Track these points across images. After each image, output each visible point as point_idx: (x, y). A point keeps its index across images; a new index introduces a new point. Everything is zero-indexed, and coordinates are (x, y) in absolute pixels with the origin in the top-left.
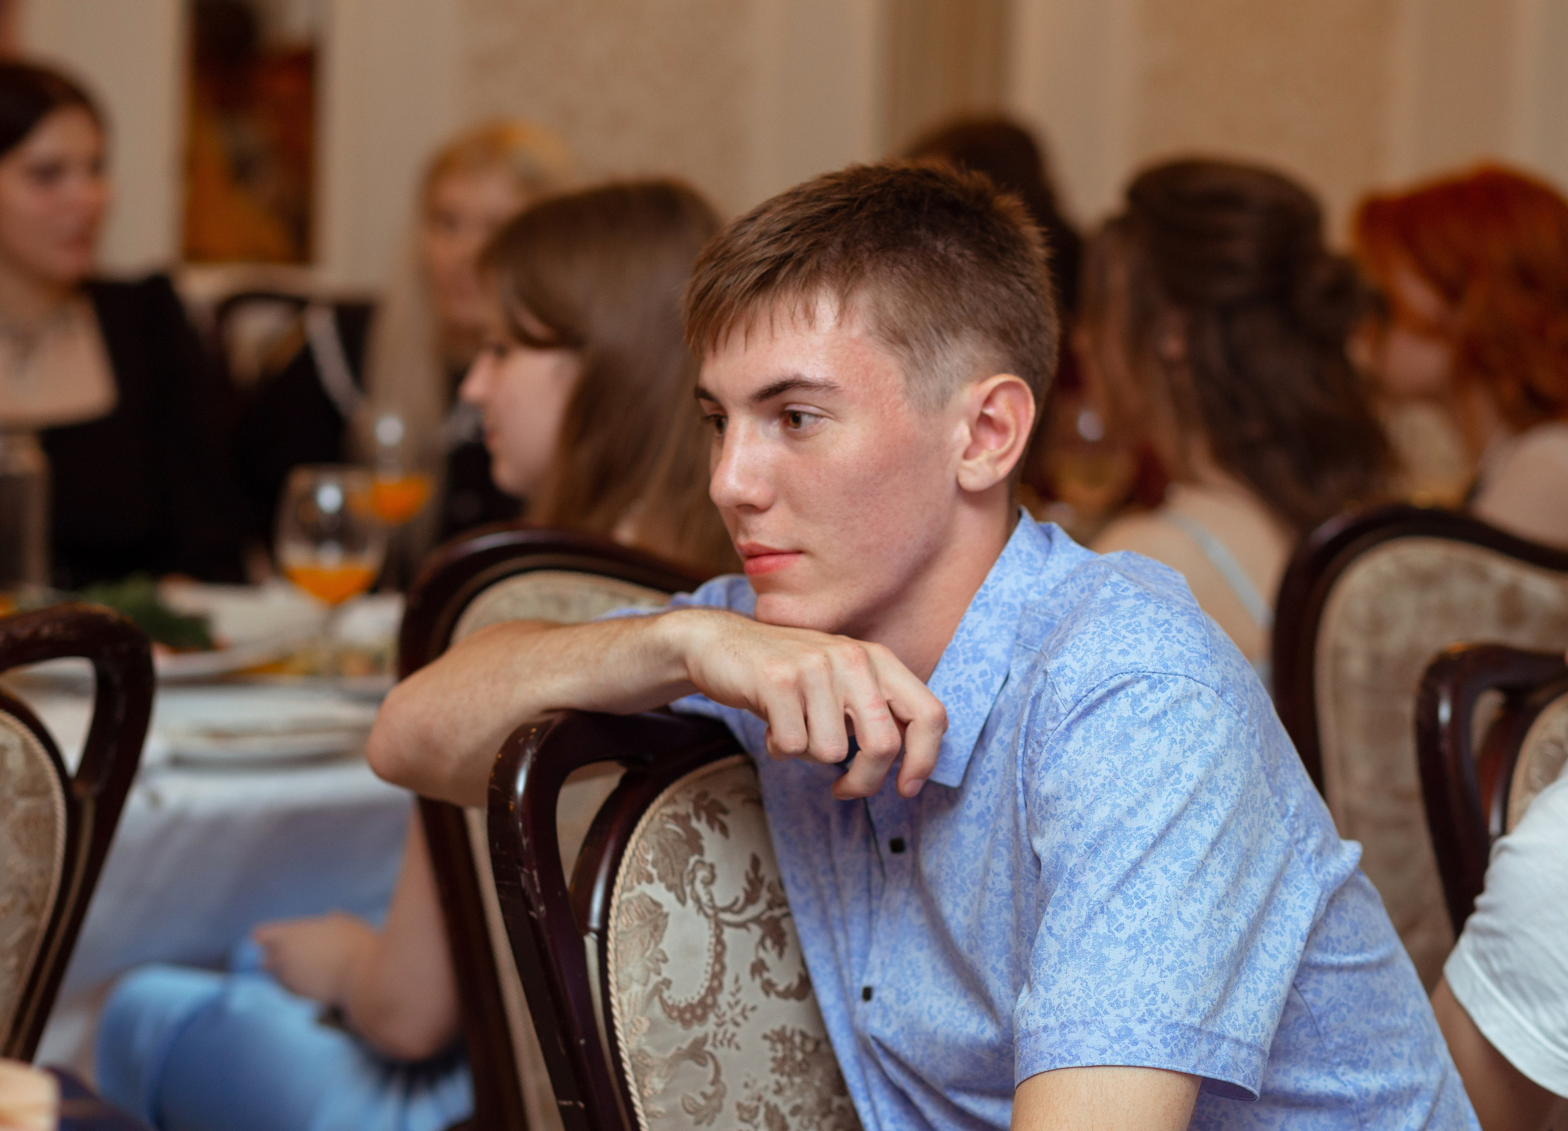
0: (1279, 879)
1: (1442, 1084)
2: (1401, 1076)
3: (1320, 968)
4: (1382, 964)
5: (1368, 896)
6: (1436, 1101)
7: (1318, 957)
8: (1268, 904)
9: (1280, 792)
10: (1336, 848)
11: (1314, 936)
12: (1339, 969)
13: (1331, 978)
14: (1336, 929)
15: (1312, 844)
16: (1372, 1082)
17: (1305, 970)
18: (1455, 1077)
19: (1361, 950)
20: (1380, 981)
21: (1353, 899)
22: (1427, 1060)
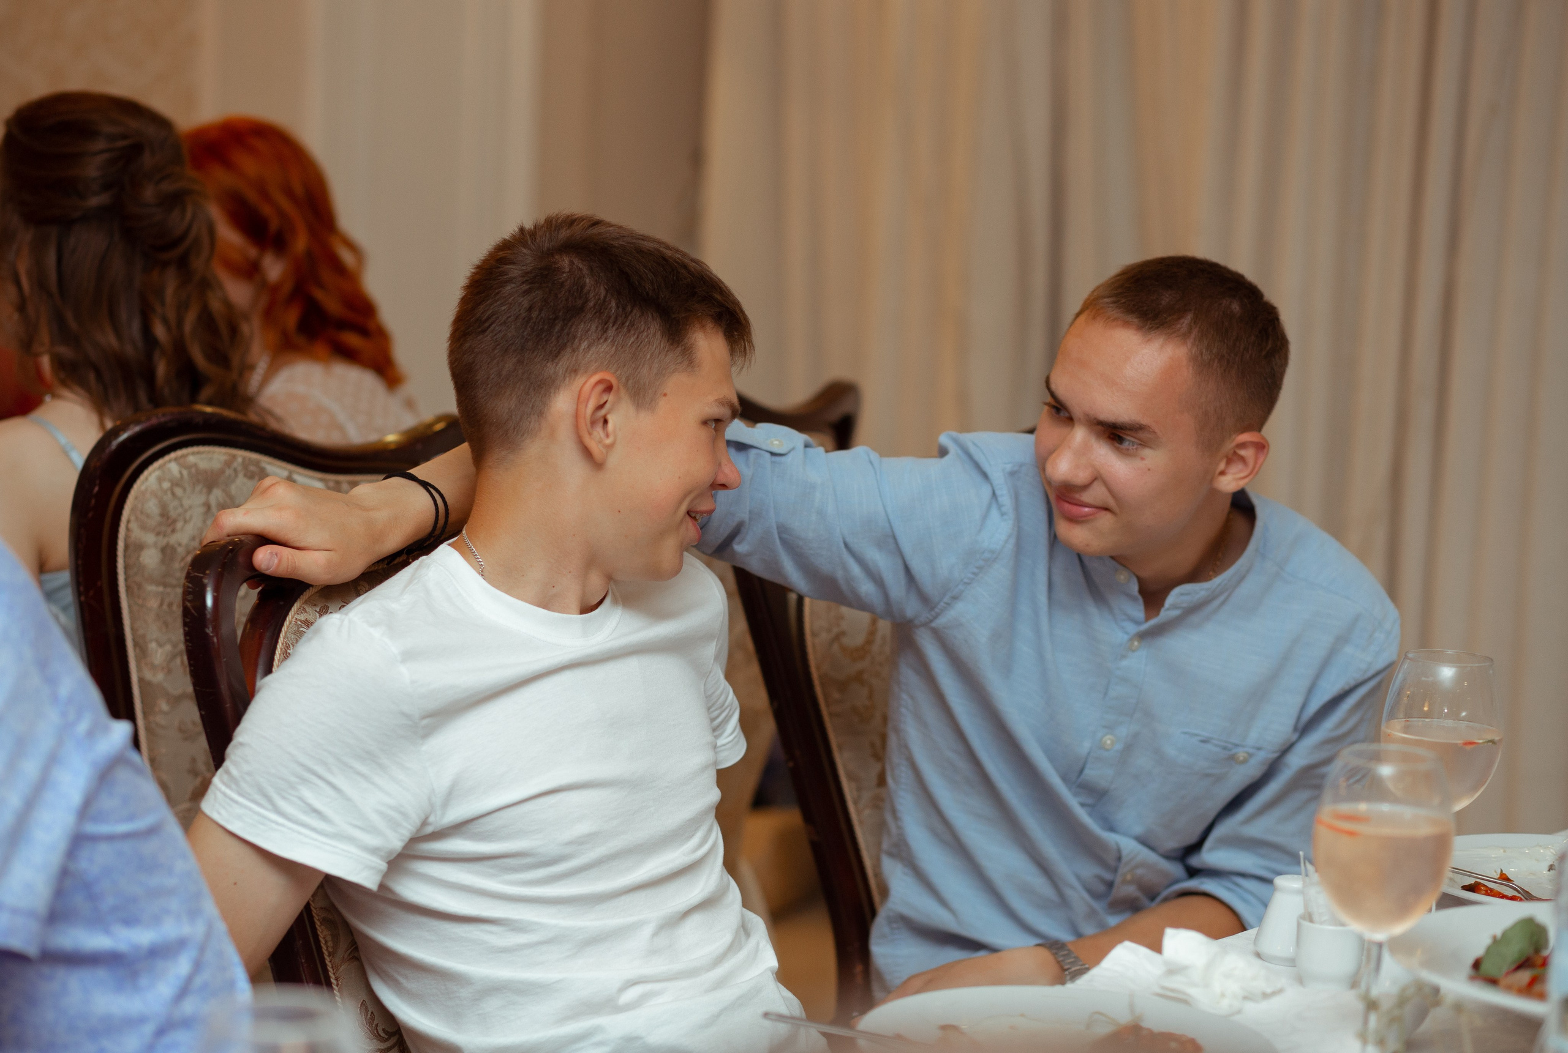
0: (53, 760)
1: (208, 935)
2: (170, 930)
3: (94, 839)
4: (152, 831)
5: (138, 771)
6: (202, 949)
7: (91, 828)
8: (42, 785)
9: (51, 681)
10: (106, 730)
11: (86, 810)
12: (111, 838)
13: (104, 848)
14: (107, 802)
15: (83, 727)
16: (143, 937)
17: (78, 841)
18: (221, 927)
19: (131, 818)
20: (149, 847)
21: (123, 775)
22: (194, 913)
